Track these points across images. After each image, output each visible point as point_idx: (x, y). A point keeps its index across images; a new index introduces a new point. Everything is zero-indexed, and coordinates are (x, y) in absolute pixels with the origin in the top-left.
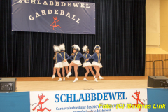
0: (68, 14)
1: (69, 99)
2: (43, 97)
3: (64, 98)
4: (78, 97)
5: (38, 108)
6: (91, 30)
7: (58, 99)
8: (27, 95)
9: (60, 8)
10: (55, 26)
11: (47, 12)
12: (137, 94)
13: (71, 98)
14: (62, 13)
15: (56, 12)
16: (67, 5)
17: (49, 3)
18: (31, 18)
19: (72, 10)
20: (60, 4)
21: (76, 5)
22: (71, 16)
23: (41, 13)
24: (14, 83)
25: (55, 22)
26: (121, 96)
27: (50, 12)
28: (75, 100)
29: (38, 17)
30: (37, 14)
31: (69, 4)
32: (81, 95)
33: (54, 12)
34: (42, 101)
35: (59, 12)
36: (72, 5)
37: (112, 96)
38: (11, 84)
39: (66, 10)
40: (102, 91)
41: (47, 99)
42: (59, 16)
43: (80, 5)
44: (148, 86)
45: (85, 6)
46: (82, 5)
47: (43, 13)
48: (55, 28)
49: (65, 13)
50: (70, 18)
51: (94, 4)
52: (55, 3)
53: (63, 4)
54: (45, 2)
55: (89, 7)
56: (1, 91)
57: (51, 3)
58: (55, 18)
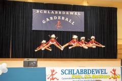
0: (67, 19)
1: (70, 73)
2: (53, 71)
3: (67, 72)
4: (75, 72)
5: (51, 78)
6: (81, 29)
7: (63, 72)
8: (44, 69)
9: (61, 15)
10: (59, 26)
11: (53, 18)
12: (114, 70)
13: (71, 72)
14: (63, 18)
15: (59, 18)
16: (66, 13)
17: (55, 12)
18: (44, 22)
19: (69, 16)
20: (62, 13)
21: (72, 13)
22: (69, 20)
23: (50, 19)
24: (36, 62)
25: (58, 24)
26: (103, 71)
27: (55, 18)
28: (73, 74)
29: (48, 21)
30: (48, 19)
31: (67, 13)
32: (78, 70)
33: (58, 18)
34: (53, 73)
35: (61, 18)
36: (69, 13)
38: (35, 63)
39: (65, 16)
40: (91, 68)
41: (56, 73)
43: (74, 13)
45: (78, 14)
46: (76, 13)
47: (51, 18)
48: (59, 28)
49: (65, 18)
50: (68, 22)
51: (83, 13)
52: (58, 13)
53: (64, 13)
54: (53, 12)
55: (80, 14)
56: (28, 66)
57: (56, 12)
58: (59, 22)
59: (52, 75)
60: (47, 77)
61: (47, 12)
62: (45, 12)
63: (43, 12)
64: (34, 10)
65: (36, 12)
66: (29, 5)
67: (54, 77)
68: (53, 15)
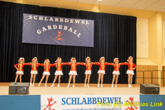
0: (71, 30)
1: (74, 103)
2: (51, 100)
3: (70, 101)
4: (81, 101)
5: (47, 109)
6: (90, 43)
7: (65, 102)
8: (39, 97)
9: (63, 24)
10: (59, 39)
11: (52, 27)
12: (131, 99)
13: (75, 101)
14: (66, 28)
15: (60, 27)
16: (70, 21)
17: (54, 20)
18: (39, 32)
19: (74, 26)
20: (64, 20)
21: (77, 21)
22: (73, 31)
23: (47, 28)
24: (28, 88)
25: (59, 36)
26: (118, 100)
27: (55, 27)
28: (78, 104)
29: (45, 31)
30: (44, 29)
31: (72, 21)
32: (84, 99)
33: (58, 27)
34: (51, 103)
35: (63, 27)
36: (74, 21)
37: (110, 101)
38: (25, 88)
39: (69, 25)
40: (102, 96)
41: (55, 102)
42: (62, 31)
43: (81, 22)
44: (141, 92)
45: (85, 22)
46: (83, 21)
47: (49, 27)
49: (68, 28)
50: (72, 33)
51: (92, 22)
52: (59, 20)
53: (67, 20)
54: (51, 19)
55: (88, 24)
56: (16, 93)
57: (57, 20)
58: (59, 33)
59: (50, 105)
60: (42, 109)
61: (44, 18)
62: (41, 18)
63: (38, 18)
64: (25, 15)
65: (28, 18)
66: (18, 8)
67: (52, 108)
68: (52, 24)
